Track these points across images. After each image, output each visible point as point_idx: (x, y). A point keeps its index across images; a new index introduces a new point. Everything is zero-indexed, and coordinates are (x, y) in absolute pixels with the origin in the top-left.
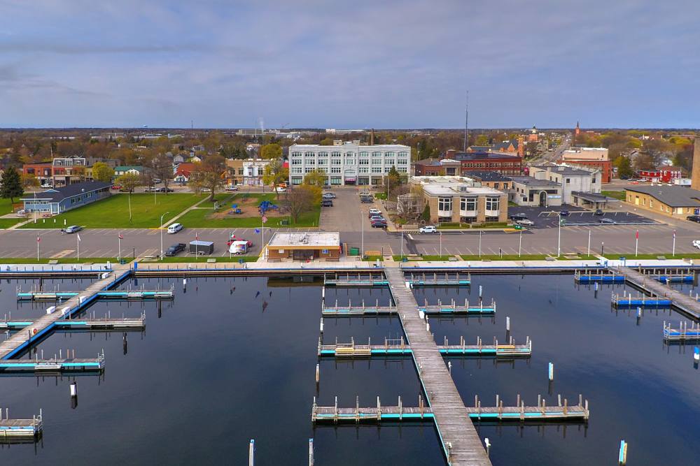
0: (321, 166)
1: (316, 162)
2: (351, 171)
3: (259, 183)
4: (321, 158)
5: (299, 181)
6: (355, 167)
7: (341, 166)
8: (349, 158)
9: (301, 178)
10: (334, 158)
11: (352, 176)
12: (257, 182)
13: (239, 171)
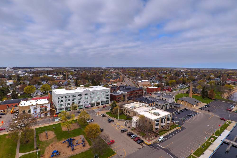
0: (73, 102)
1: (71, 100)
2: (88, 102)
3: (41, 116)
4: (73, 98)
5: (62, 111)
6: (89, 100)
7: (83, 100)
8: (86, 96)
9: (63, 109)
10: (79, 97)
11: (87, 104)
12: (39, 116)
13: (28, 111)
